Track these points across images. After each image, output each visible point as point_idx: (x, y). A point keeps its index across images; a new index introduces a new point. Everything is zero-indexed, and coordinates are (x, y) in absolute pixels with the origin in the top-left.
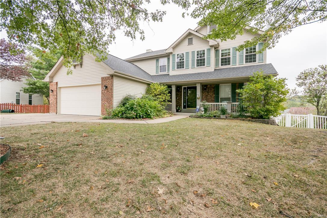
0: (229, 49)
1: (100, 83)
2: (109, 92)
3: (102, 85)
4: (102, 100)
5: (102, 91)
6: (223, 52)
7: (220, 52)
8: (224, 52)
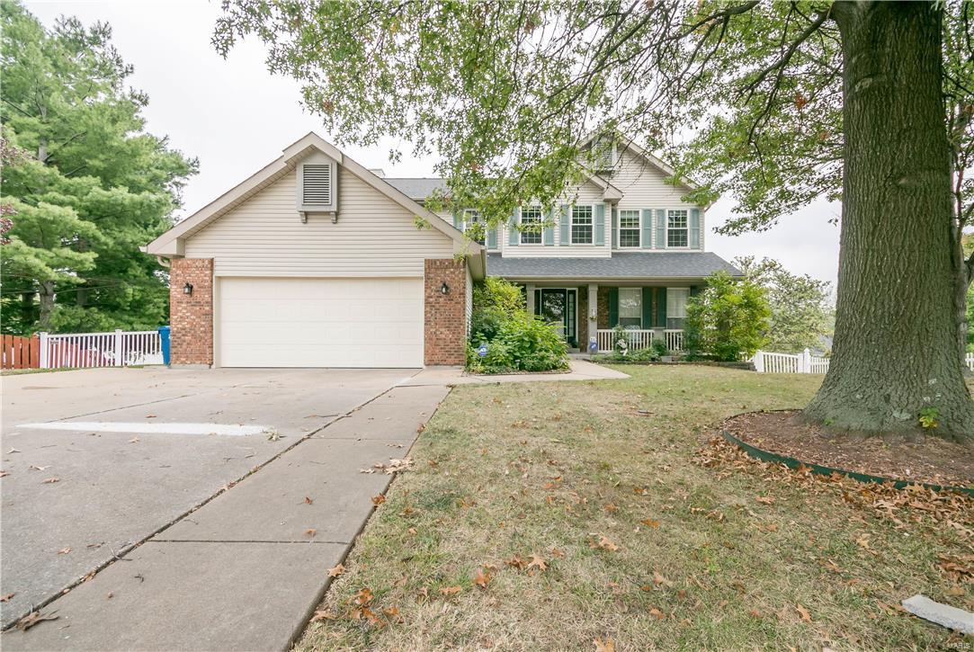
0: (637, 212)
1: (422, 274)
2: (453, 302)
3: (426, 282)
4: (427, 322)
5: (428, 297)
6: (623, 217)
7: (619, 216)
8: (627, 216)
